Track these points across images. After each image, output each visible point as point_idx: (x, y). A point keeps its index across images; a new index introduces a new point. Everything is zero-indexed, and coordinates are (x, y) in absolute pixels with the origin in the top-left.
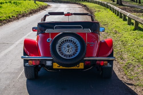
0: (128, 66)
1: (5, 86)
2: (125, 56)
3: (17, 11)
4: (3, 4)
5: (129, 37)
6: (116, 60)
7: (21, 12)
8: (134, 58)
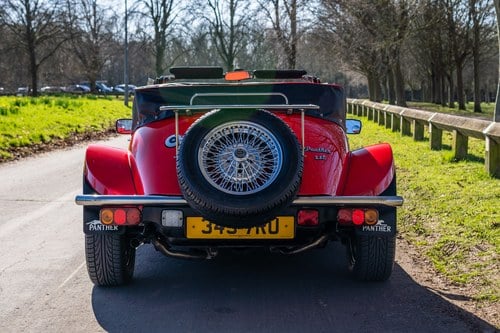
0: (445, 251)
1: (14, 305)
2: (431, 225)
3: (67, 122)
4: (23, 105)
5: (439, 177)
6: (403, 236)
7: (79, 127)
8: (461, 229)
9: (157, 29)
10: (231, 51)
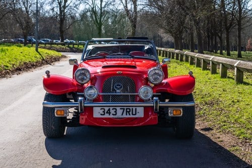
9: (60, 8)
10: (100, 21)
